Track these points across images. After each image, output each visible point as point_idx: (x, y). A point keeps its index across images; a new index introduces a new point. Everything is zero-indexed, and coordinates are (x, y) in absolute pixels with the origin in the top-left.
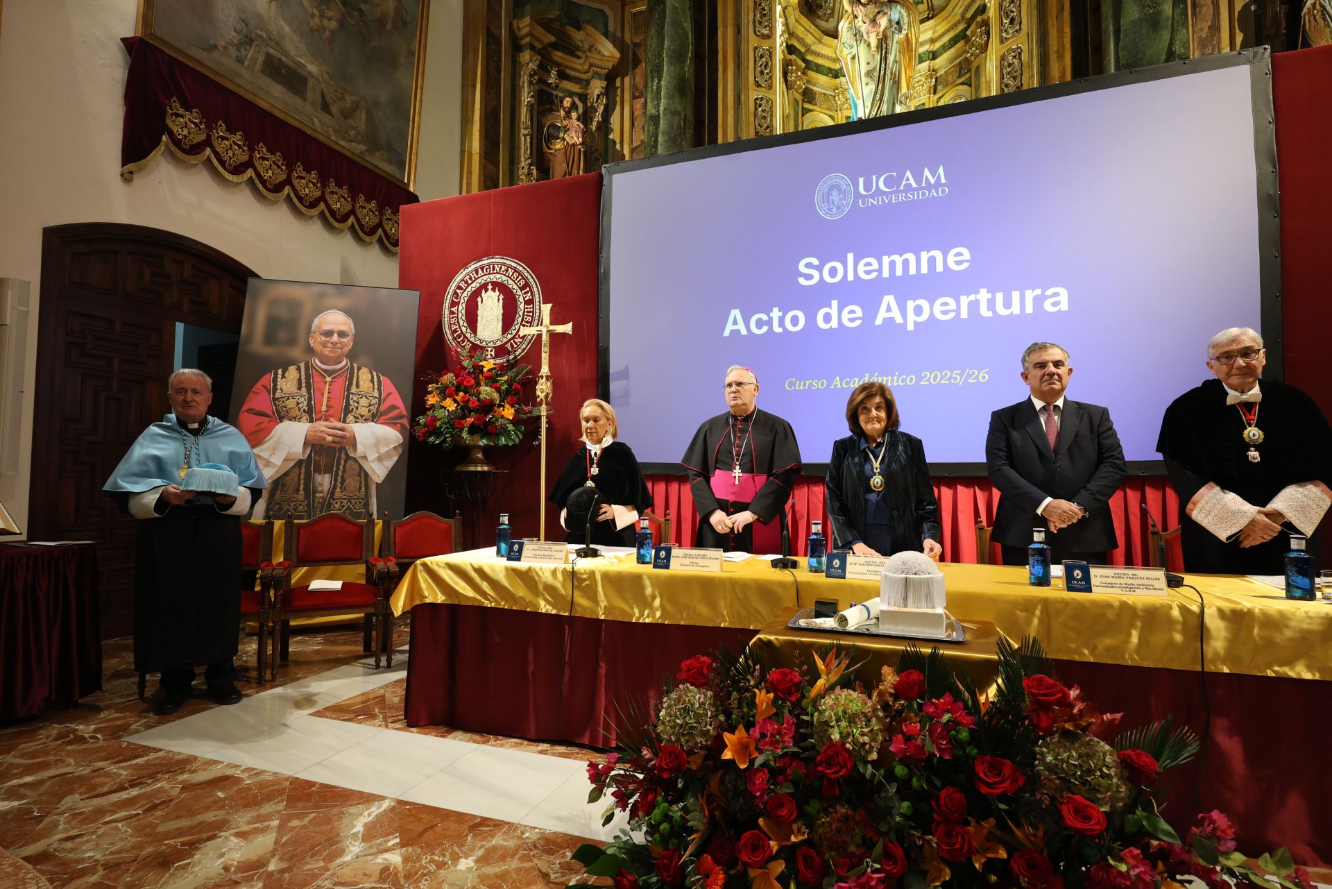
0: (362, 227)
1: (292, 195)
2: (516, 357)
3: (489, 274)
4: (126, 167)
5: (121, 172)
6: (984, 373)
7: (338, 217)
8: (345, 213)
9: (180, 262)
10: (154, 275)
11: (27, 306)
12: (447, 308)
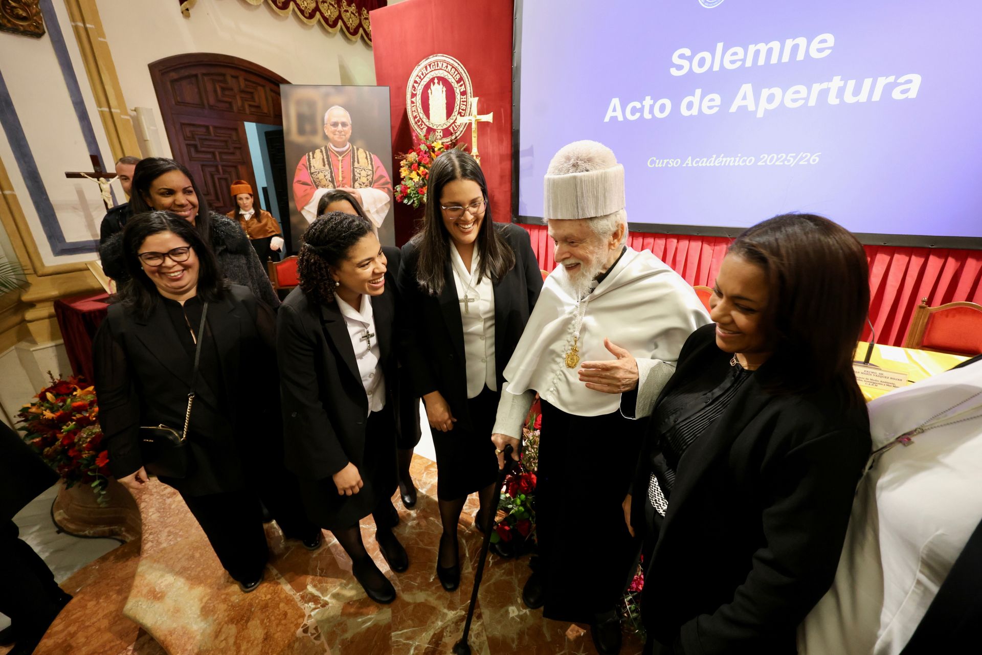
0: (348, 28)
1: (296, 9)
2: (456, 138)
3: (435, 70)
4: (183, 5)
5: (181, 9)
6: (816, 156)
7: (331, 23)
8: (334, 18)
9: (236, 77)
10: (223, 89)
11: (155, 126)
12: (409, 98)
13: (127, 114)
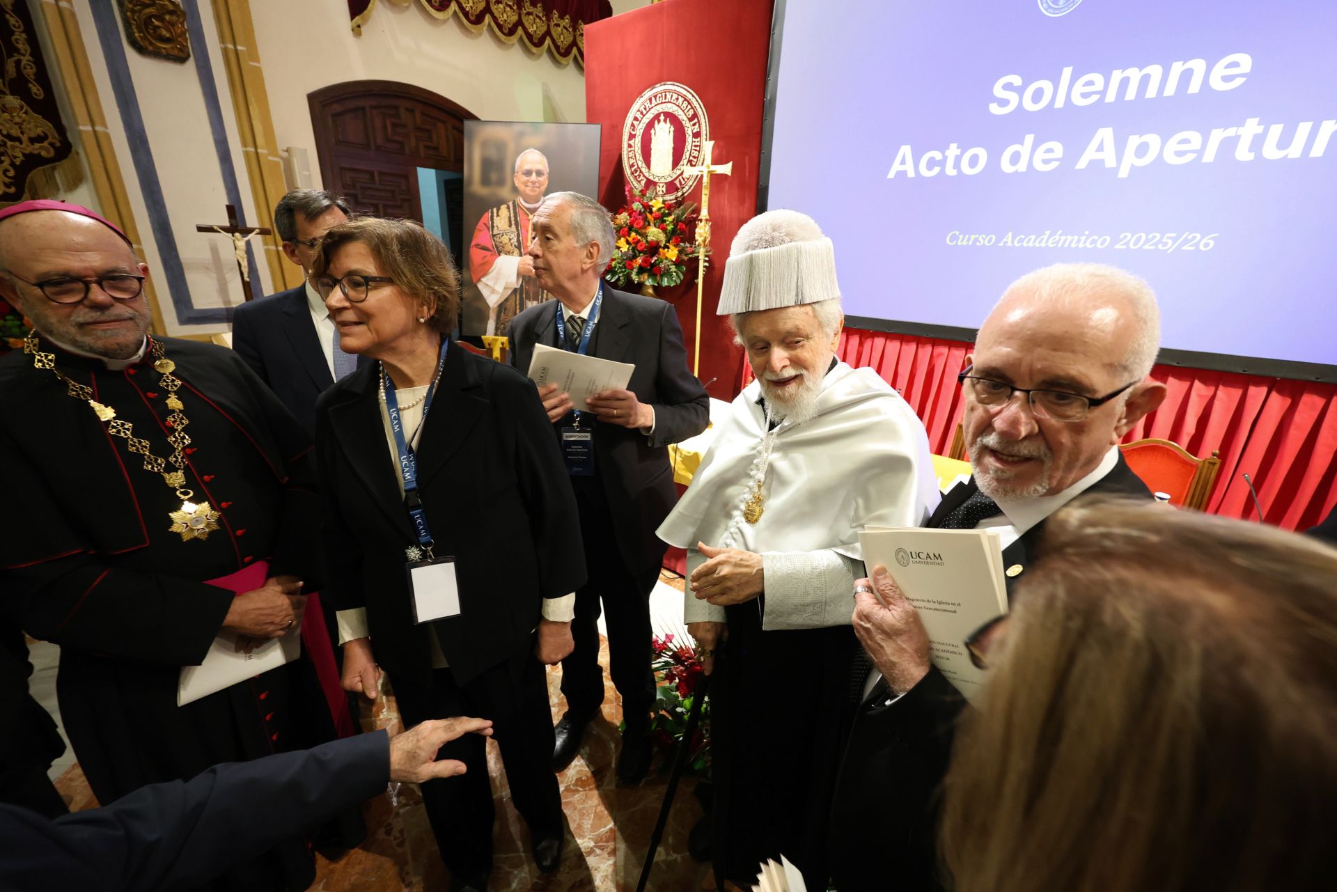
0: (557, 47)
1: (493, 24)
2: (683, 194)
3: (662, 103)
4: (354, 21)
5: (352, 26)
6: (1209, 239)
7: (536, 41)
8: (541, 34)
9: (411, 111)
10: (395, 125)
11: (308, 170)
12: (626, 140)
13: (277, 155)
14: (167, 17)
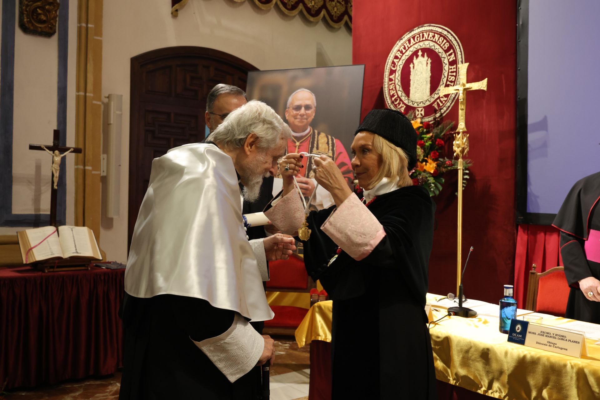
0: (331, 16)
2: (441, 114)
3: (420, 42)
4: (174, 7)
5: (172, 11)
7: (313, 12)
8: (318, 8)
10: (192, 78)
11: (121, 110)
12: (387, 76)
13: (100, 100)
14: (47, 7)
